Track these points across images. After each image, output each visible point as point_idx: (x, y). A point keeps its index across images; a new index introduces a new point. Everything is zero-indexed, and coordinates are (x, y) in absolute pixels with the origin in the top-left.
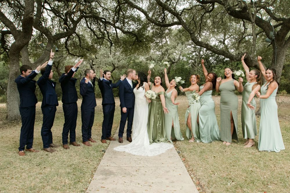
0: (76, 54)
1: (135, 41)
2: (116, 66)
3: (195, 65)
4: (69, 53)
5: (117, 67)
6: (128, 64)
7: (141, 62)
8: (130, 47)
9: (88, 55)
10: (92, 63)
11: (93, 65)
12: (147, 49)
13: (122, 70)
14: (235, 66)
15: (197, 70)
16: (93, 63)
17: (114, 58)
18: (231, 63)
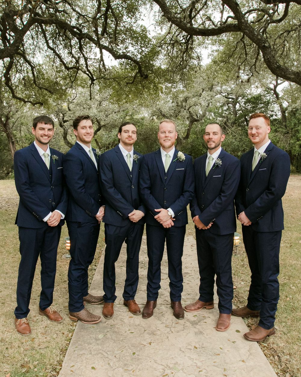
0: (28, 99)
1: (135, 77)
2: (102, 123)
3: (227, 126)
4: (14, 97)
5: (104, 126)
6: (122, 120)
7: (142, 119)
8: (127, 89)
9: (51, 101)
10: (63, 119)
11: (65, 122)
12: (156, 93)
13: (113, 130)
14: (291, 127)
15: (231, 132)
16: (65, 119)
17: (99, 110)
18: (284, 124)
